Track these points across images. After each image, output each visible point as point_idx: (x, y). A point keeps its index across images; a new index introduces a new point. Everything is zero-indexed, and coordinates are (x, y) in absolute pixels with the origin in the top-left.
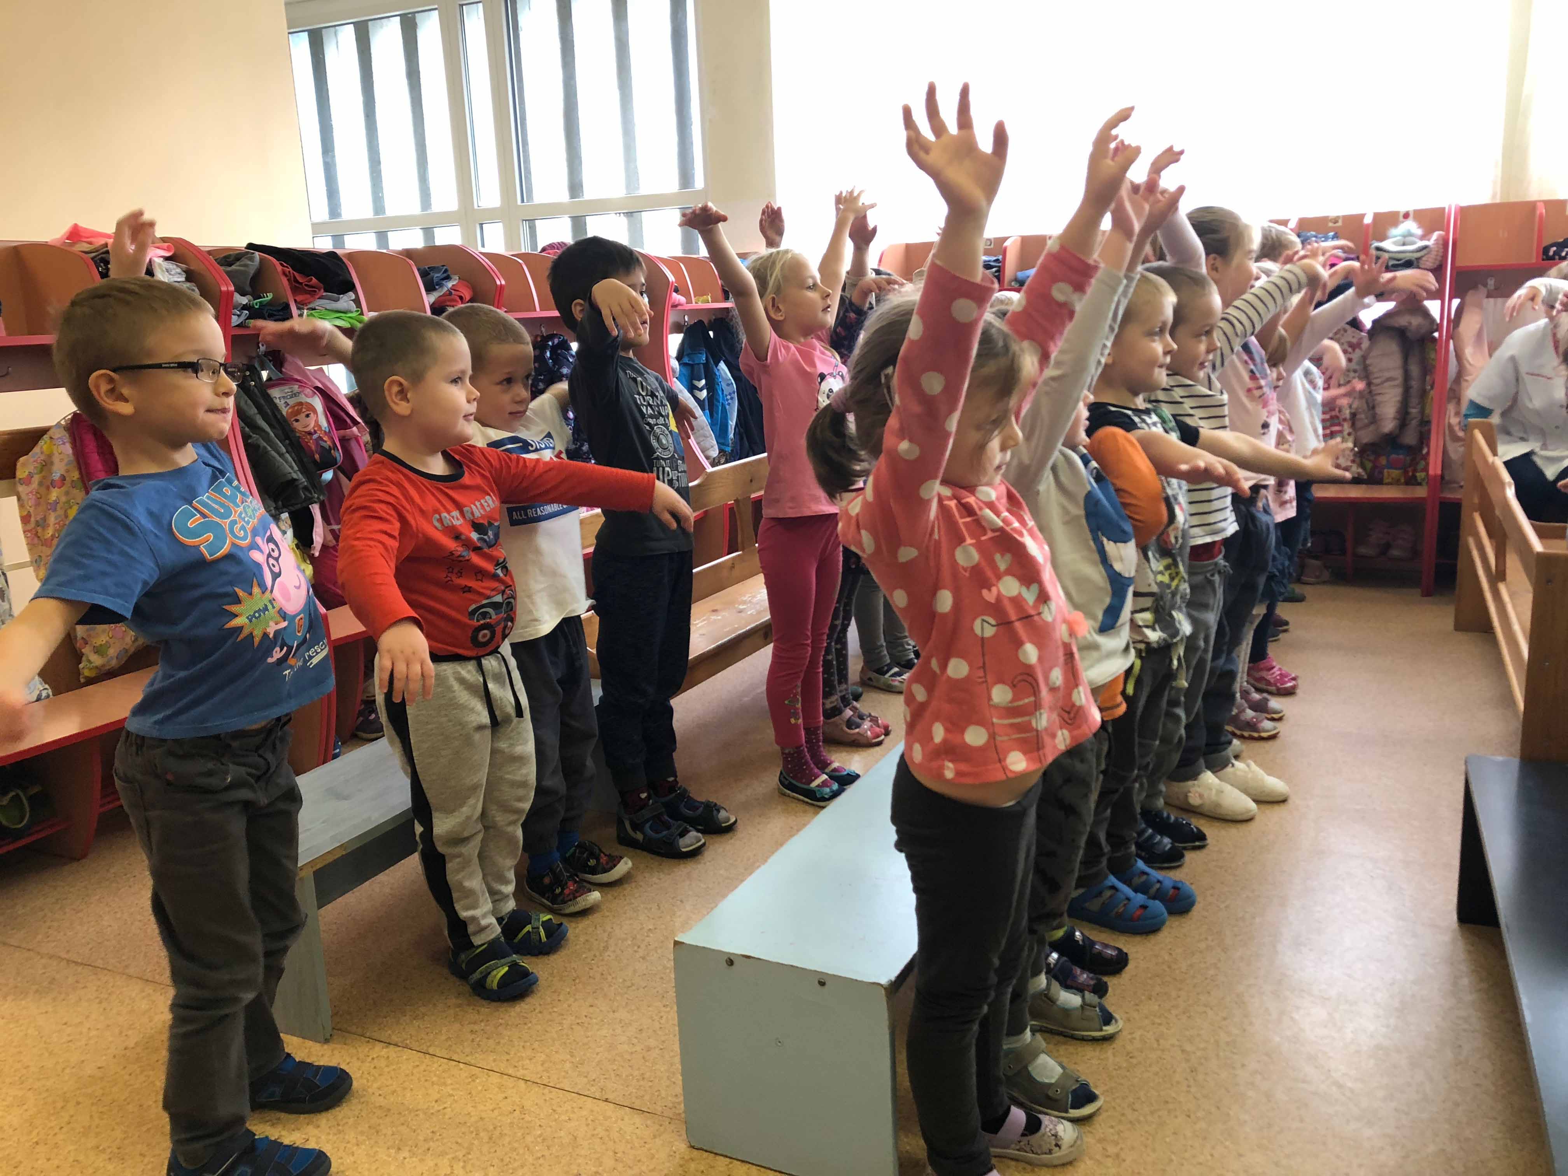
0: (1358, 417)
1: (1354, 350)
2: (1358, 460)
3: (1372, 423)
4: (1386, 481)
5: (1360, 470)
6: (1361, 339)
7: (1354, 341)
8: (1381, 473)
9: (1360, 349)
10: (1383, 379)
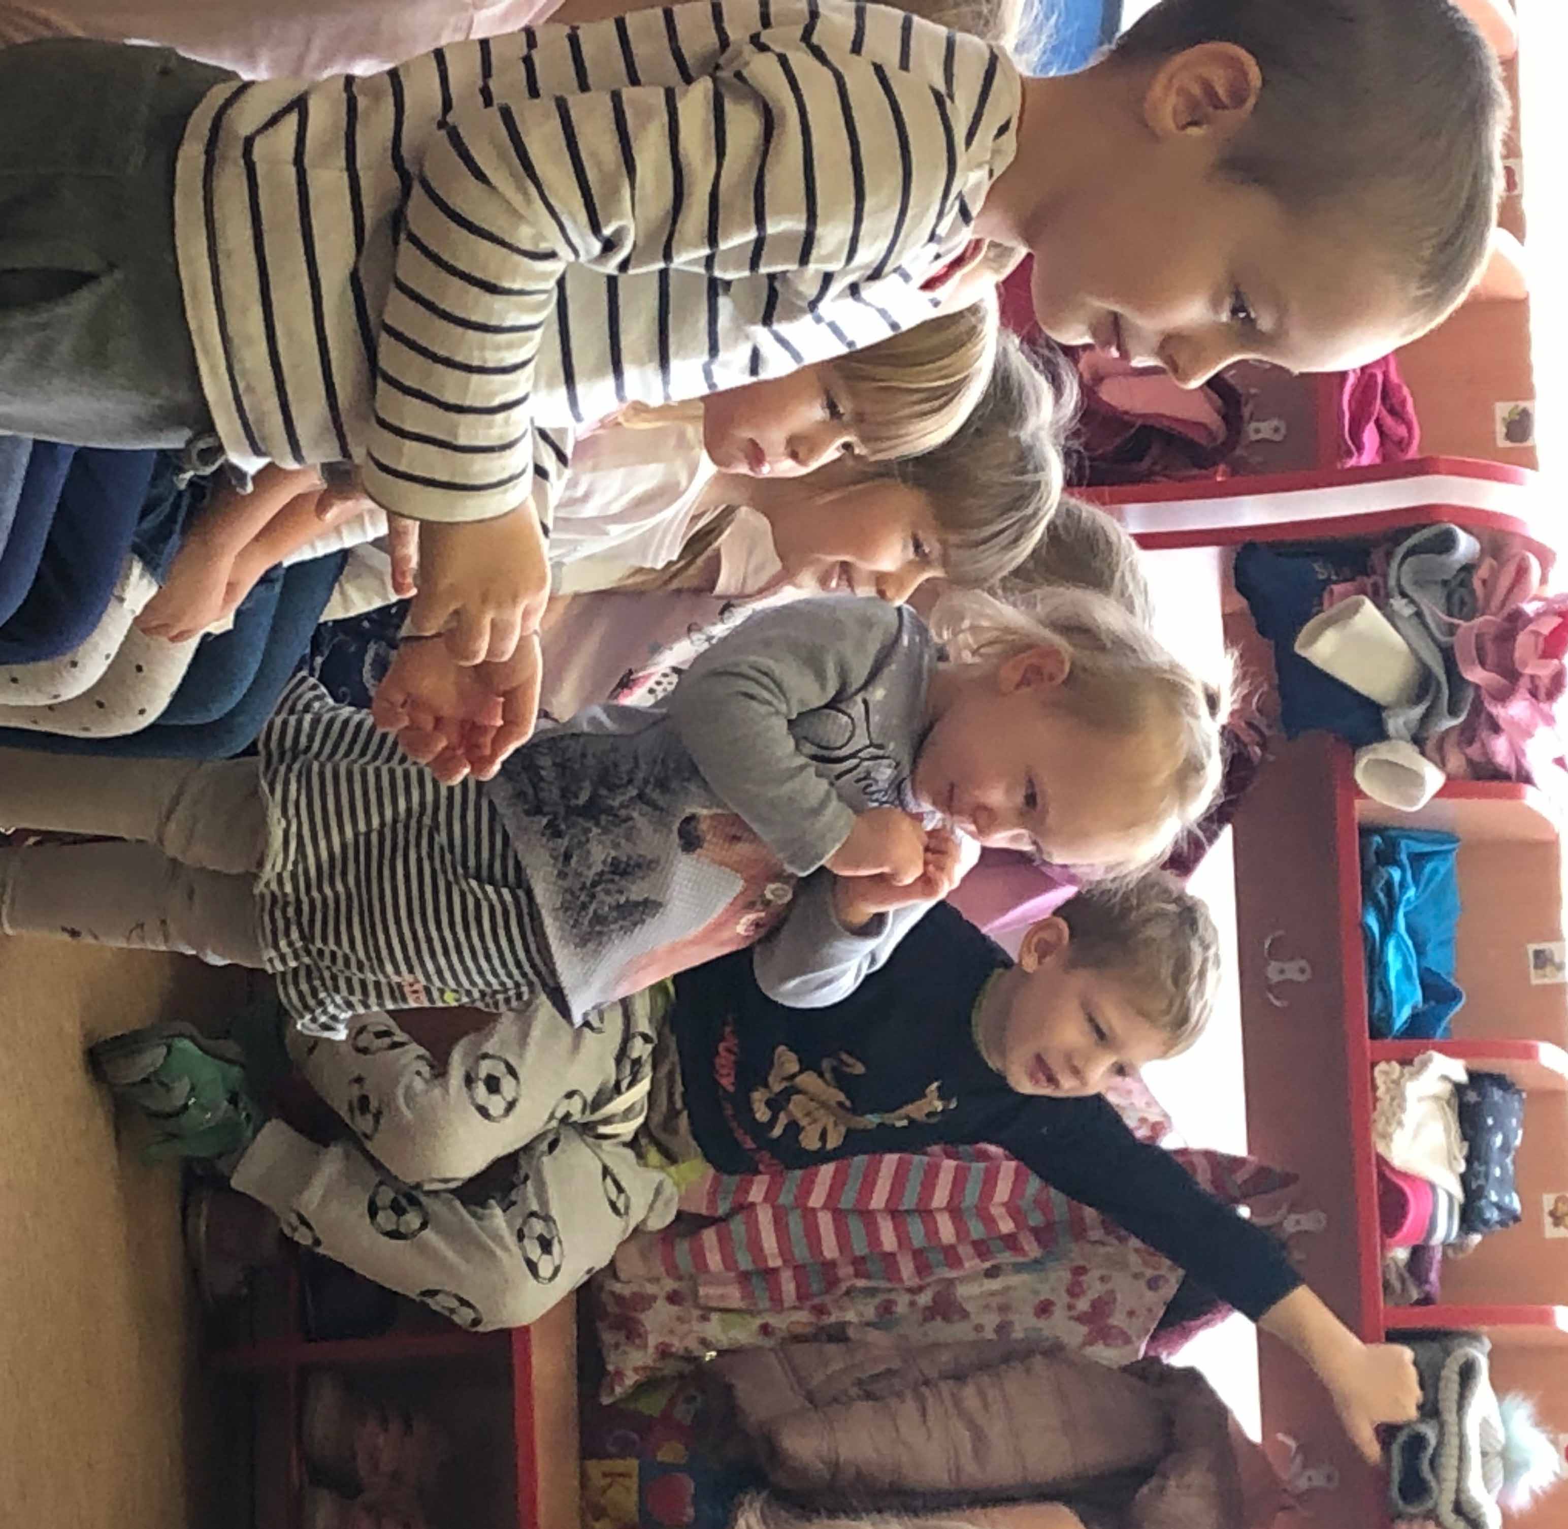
0: (832, 1349)
1: (1080, 1319)
2: (670, 1368)
3: (810, 1397)
4: (595, 1468)
5: (631, 1379)
6: (1127, 1340)
7: (1118, 1319)
8: (625, 1450)
9: (1090, 1341)
10: (981, 1419)
